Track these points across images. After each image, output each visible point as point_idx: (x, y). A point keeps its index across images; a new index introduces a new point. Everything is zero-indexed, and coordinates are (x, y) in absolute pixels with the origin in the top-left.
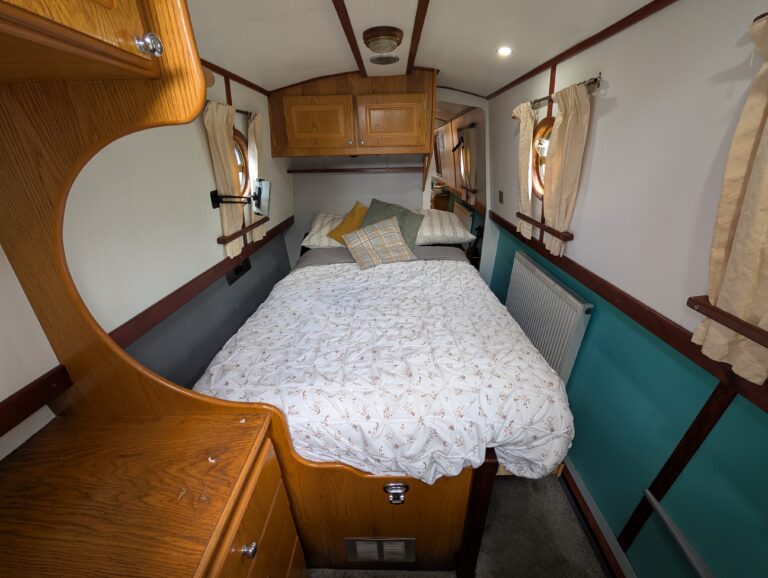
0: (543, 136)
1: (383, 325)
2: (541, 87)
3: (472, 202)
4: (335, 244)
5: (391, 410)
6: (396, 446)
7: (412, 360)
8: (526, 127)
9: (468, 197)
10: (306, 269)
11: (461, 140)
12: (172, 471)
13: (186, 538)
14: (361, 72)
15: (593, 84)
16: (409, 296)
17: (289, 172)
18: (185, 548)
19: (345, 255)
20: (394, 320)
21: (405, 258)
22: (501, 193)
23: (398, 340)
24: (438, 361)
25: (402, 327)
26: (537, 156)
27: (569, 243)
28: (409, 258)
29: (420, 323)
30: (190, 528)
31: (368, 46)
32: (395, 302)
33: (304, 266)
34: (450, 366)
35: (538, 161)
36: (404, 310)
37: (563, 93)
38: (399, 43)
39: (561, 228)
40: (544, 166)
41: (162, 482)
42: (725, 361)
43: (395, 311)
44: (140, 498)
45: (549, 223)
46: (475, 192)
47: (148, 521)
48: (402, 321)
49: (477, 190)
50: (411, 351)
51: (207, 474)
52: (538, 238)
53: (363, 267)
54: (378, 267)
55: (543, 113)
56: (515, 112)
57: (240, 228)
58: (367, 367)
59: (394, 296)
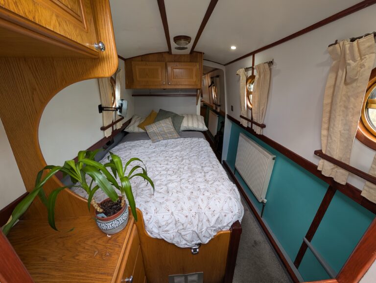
0: (250, 83)
1: (160, 169)
2: (249, 62)
3: (218, 110)
4: (141, 130)
5: (158, 209)
6: (160, 227)
7: (170, 185)
8: (243, 79)
9: (216, 108)
10: (125, 143)
11: (212, 83)
12: (89, 242)
13: (101, 274)
14: (170, 52)
15: (271, 63)
16: (175, 155)
17: (133, 96)
18: (102, 279)
19: (145, 136)
20: (166, 166)
21: (174, 137)
22: (232, 107)
23: (165, 176)
24: (182, 185)
25: (168, 170)
26: (248, 91)
27: (264, 129)
28: (176, 137)
29: (177, 168)
30: (102, 269)
31: (175, 43)
32: (167, 158)
33: (124, 142)
34: (187, 187)
35: (249, 93)
36: (171, 162)
37: (258, 66)
38: (189, 42)
39: (260, 122)
40: (251, 95)
41: (84, 248)
42: (331, 176)
43: (166, 163)
44: (74, 257)
45: (255, 119)
46: (219, 106)
47: (80, 268)
48: (168, 167)
49: (221, 105)
50: (171, 181)
51: (107, 242)
52: (250, 126)
53: (154, 142)
54: (162, 141)
55: (250, 73)
56: (238, 72)
57: (111, 123)
58: (148, 190)
59: (166, 155)
